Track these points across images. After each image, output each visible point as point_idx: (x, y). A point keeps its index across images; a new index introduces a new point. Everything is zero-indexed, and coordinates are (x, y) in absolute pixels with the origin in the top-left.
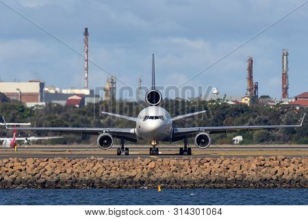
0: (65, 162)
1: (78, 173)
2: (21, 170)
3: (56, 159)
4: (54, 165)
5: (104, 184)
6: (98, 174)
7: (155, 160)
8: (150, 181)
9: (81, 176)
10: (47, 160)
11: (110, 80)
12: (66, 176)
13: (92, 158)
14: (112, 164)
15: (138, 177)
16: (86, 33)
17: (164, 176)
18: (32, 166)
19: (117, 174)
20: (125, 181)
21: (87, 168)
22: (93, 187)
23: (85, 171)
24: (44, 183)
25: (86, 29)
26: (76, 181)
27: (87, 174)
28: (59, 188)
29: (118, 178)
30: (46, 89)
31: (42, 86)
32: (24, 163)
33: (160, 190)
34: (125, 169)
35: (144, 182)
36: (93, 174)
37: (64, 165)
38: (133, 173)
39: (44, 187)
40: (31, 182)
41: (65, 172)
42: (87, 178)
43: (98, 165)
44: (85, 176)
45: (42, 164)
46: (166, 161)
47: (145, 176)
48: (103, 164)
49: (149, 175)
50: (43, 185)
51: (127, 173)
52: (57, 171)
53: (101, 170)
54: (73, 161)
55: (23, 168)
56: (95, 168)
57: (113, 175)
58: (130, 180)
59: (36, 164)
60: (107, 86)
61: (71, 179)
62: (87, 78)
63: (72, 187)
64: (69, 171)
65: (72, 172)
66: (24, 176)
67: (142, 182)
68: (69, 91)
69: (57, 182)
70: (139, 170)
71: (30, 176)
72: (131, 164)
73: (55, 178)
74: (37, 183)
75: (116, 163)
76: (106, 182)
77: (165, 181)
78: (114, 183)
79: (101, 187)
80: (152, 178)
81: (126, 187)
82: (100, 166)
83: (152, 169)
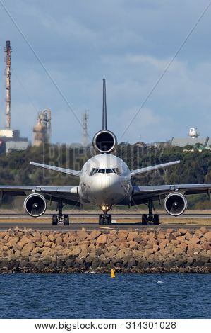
5: (33, 267)
6: (25, 253)
7: (106, 233)
8: (99, 263)
11: (42, 117)
13: (17, 229)
14: (44, 238)
15: (82, 257)
16: (8, 49)
17: (120, 255)
19: (53, 252)
20: (63, 263)
21: (9, 244)
22: (18, 270)
23: (5, 248)
25: (8, 43)
27: (9, 252)
29: (54, 259)
33: (113, 275)
34: (64, 245)
35: (91, 264)
36: (17, 252)
38: (75, 251)
42: (9, 258)
43: (25, 239)
44: (6, 255)
46: (122, 233)
47: (93, 255)
48: (32, 239)
49: (98, 253)
51: (67, 251)
53: (29, 247)
56: (21, 244)
57: (47, 253)
58: (70, 261)
60: (39, 125)
62: (9, 114)
67: (88, 265)
70: (84, 247)
72: (72, 237)
75: (51, 237)
76: (37, 264)
77: (120, 262)
78: (48, 265)
79: (29, 272)
80: (102, 258)
81: (65, 272)
82: (28, 241)
83: (103, 245)
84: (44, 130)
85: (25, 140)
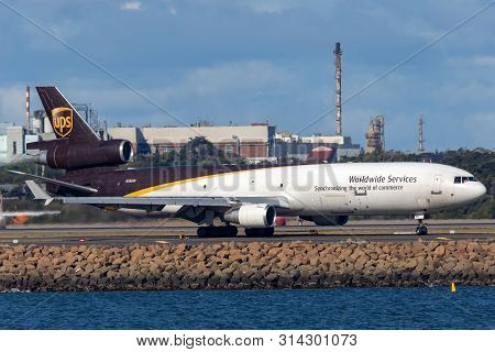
0: (307, 247)
1: (328, 265)
2: (240, 261)
3: (293, 244)
4: (291, 252)
5: (367, 280)
6: (358, 266)
7: (444, 243)
8: (437, 276)
9: (333, 269)
10: (280, 246)
11: (375, 122)
12: (310, 270)
13: (349, 240)
14: (378, 251)
15: (419, 269)
16: (338, 51)
17: (459, 267)
18: (257, 254)
19: (388, 264)
20: (399, 276)
21: (342, 256)
22: (352, 285)
23: (338, 261)
24: (276, 280)
25: (338, 45)
26: (325, 277)
27: (341, 266)
28: (299, 287)
29: (389, 272)
30: (277, 136)
31: (272, 131)
32: (245, 250)
33: (454, 289)
34: (400, 258)
35: (428, 277)
36: (351, 265)
37: (306, 252)
38: (412, 263)
39: (275, 286)
40: (256, 279)
41: (308, 262)
42: (341, 272)
43: (358, 252)
44: (338, 268)
45: (273, 251)
46: (461, 244)
47: (430, 267)
48: (366, 251)
49: (436, 266)
50: (275, 283)
51: (402, 263)
52: (296, 262)
53: (363, 260)
54: (321, 246)
55: (243, 257)
56: (354, 257)
57: (381, 265)
58: (406, 274)
59: (264, 251)
60: (371, 131)
61: (317, 273)
62: (340, 120)
63: (319, 285)
64: (313, 262)
65: (319, 263)
66: (245, 270)
67: (425, 277)
68: (313, 140)
69: (295, 278)
70: (421, 259)
71: (255, 270)
72: (408, 249)
73: (293, 273)
74: (266, 281)
75: (386, 249)
76: (371, 278)
77: (460, 275)
78: (383, 278)
79: (363, 286)
80: (440, 270)
81: (402, 285)
82: (361, 253)
83: (441, 257)
84: (377, 136)
85: (357, 146)
